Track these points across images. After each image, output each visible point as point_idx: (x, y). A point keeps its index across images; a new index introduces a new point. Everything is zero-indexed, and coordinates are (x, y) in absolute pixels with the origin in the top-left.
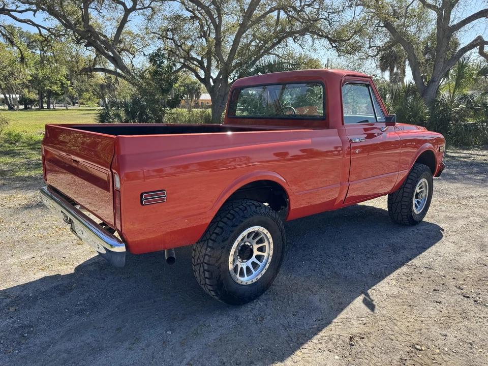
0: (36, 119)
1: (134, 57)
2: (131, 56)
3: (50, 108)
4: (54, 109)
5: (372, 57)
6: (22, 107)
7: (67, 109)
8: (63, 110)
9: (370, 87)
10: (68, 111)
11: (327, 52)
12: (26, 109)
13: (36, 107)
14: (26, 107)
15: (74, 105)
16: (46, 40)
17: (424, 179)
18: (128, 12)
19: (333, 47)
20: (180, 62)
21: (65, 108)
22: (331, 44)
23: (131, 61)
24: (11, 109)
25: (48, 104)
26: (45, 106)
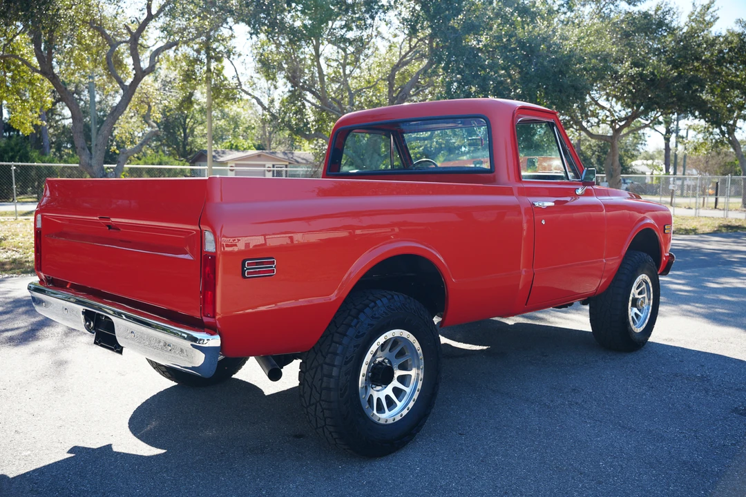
9: (555, 128)
17: (644, 275)
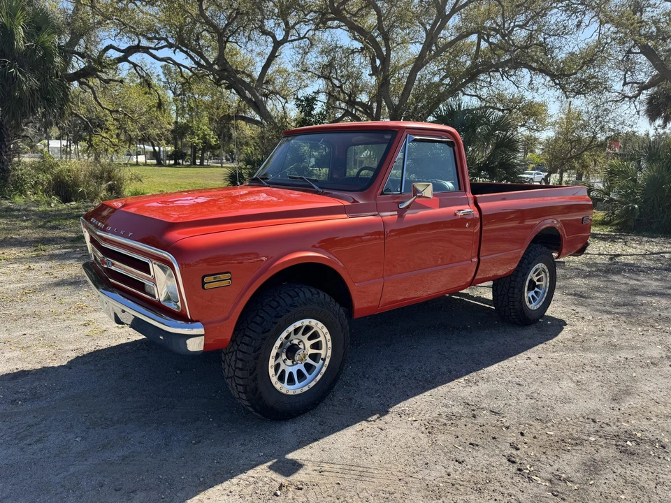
0: (180, 178)
1: (287, 102)
2: (284, 101)
3: (203, 165)
4: (208, 166)
5: (630, 98)
6: (172, 162)
7: (222, 167)
8: (218, 167)
10: (222, 169)
11: (547, 92)
12: (176, 164)
13: (187, 163)
14: (176, 162)
15: (233, 162)
16: (187, 82)
18: (277, 44)
19: (556, 84)
20: (342, 109)
21: (220, 165)
22: (554, 80)
23: (283, 107)
24: (159, 164)
25: (202, 160)
26: (198, 162)
